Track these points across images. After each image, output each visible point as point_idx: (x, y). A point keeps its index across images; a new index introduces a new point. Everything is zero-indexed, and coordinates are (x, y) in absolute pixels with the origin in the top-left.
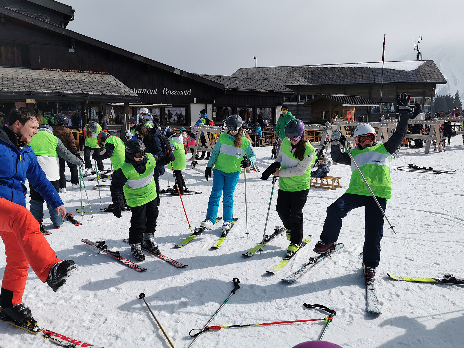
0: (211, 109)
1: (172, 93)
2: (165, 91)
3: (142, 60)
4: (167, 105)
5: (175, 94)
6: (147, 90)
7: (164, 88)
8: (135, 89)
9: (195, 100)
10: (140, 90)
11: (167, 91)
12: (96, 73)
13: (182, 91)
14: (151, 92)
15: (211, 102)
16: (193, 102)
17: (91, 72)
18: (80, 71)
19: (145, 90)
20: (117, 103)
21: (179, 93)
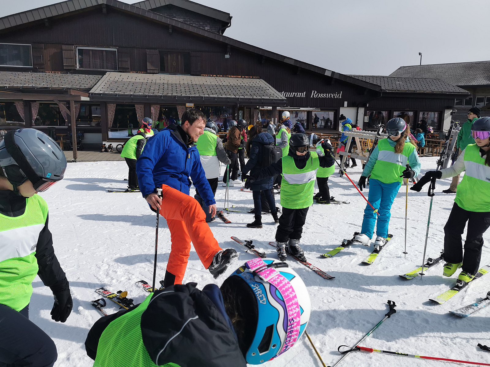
0: (363, 113)
1: (321, 96)
2: (314, 94)
3: (292, 63)
4: (314, 108)
5: (324, 97)
6: (295, 93)
7: (313, 91)
8: (283, 92)
9: (346, 103)
10: (288, 94)
11: (316, 95)
12: (248, 78)
13: (331, 94)
14: (299, 95)
15: (364, 106)
16: (343, 106)
17: (243, 77)
18: (233, 76)
19: (294, 93)
20: (265, 107)
21: (328, 96)
